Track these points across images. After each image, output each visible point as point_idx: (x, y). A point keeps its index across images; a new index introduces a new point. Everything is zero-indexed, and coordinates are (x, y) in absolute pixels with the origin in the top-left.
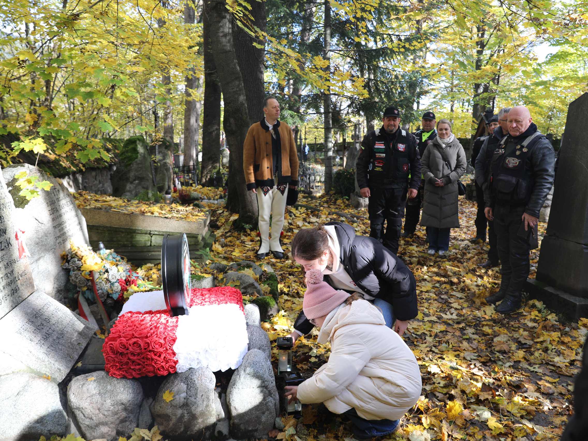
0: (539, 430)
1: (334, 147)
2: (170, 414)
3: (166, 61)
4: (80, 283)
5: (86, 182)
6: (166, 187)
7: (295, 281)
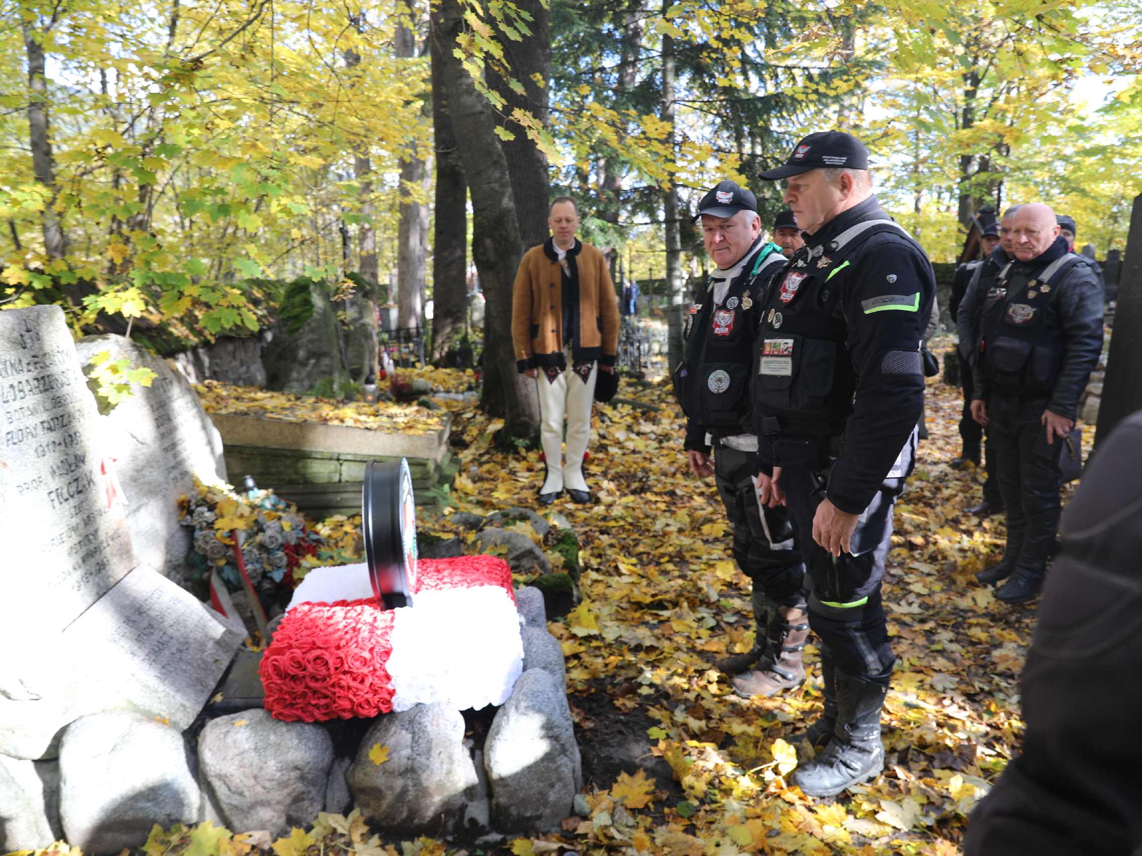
1: (686, 285)
2: (383, 788)
3: (362, 132)
4: (212, 552)
5: (217, 364)
6: (366, 370)
7: (612, 546)
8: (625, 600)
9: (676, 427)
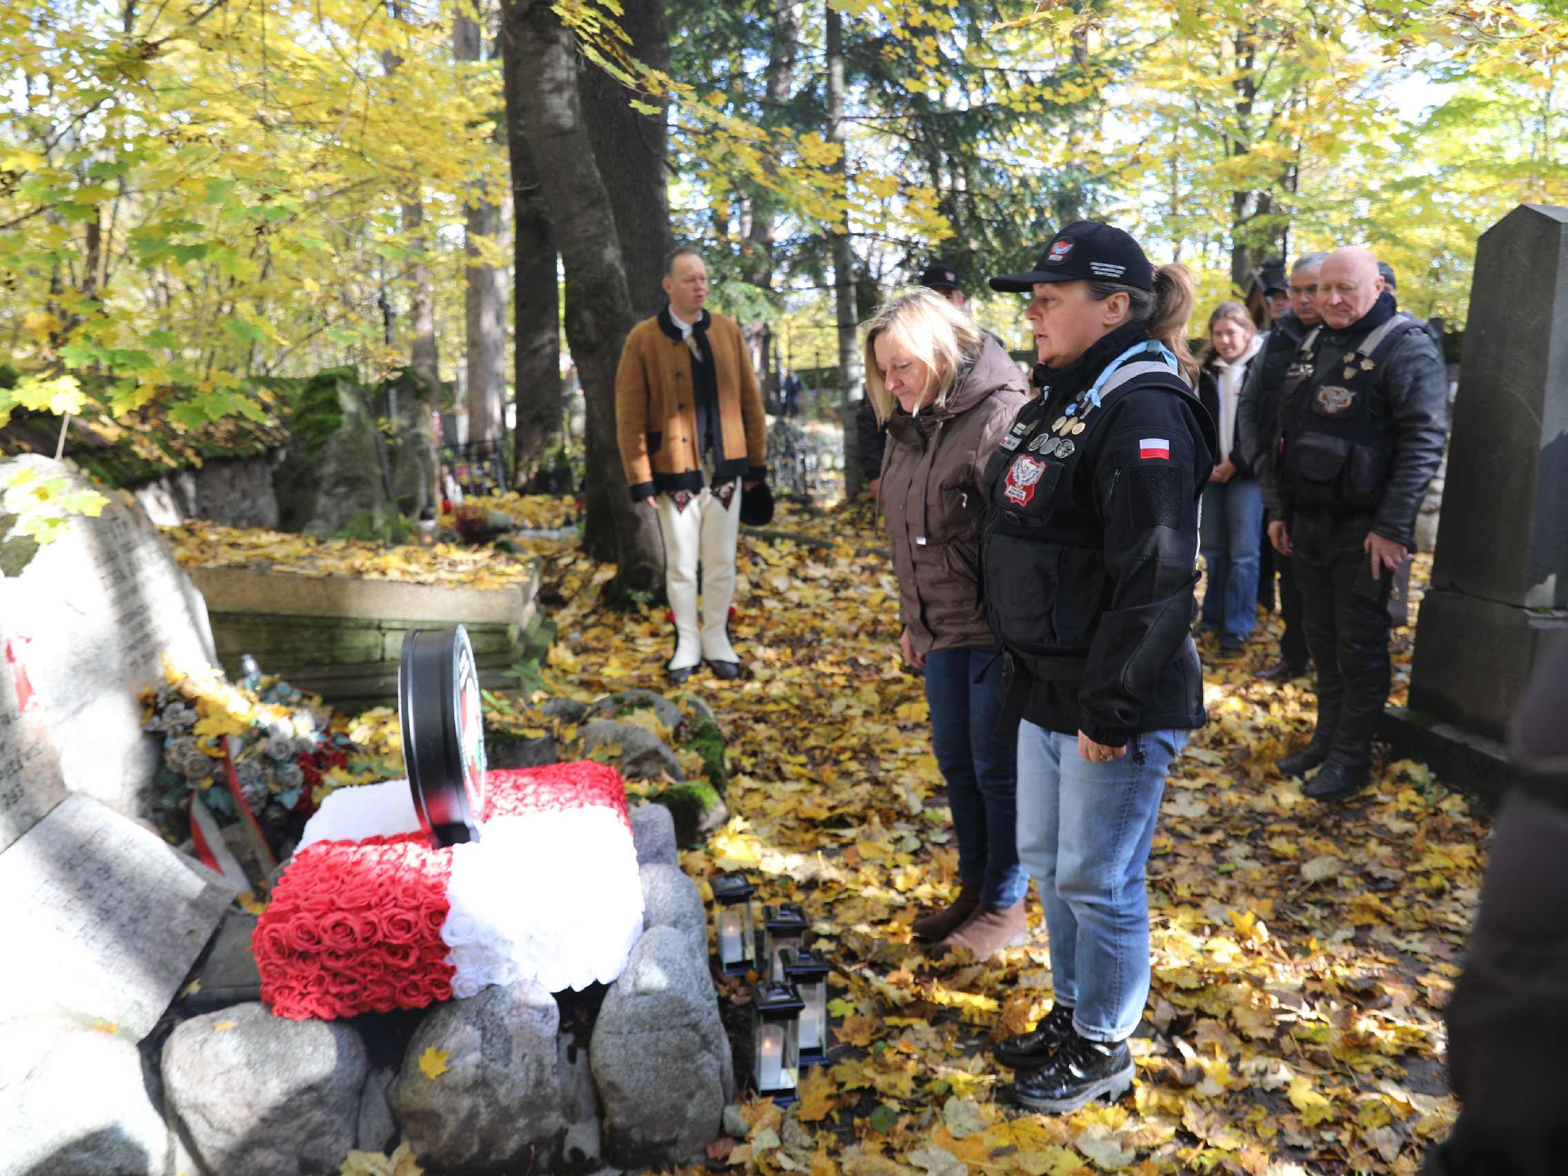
0: (1425, 1105)
2: (441, 1110)
3: (409, 165)
4: (192, 769)
5: (206, 497)
6: (423, 500)
7: (770, 739)
8: (792, 815)
9: (857, 569)
